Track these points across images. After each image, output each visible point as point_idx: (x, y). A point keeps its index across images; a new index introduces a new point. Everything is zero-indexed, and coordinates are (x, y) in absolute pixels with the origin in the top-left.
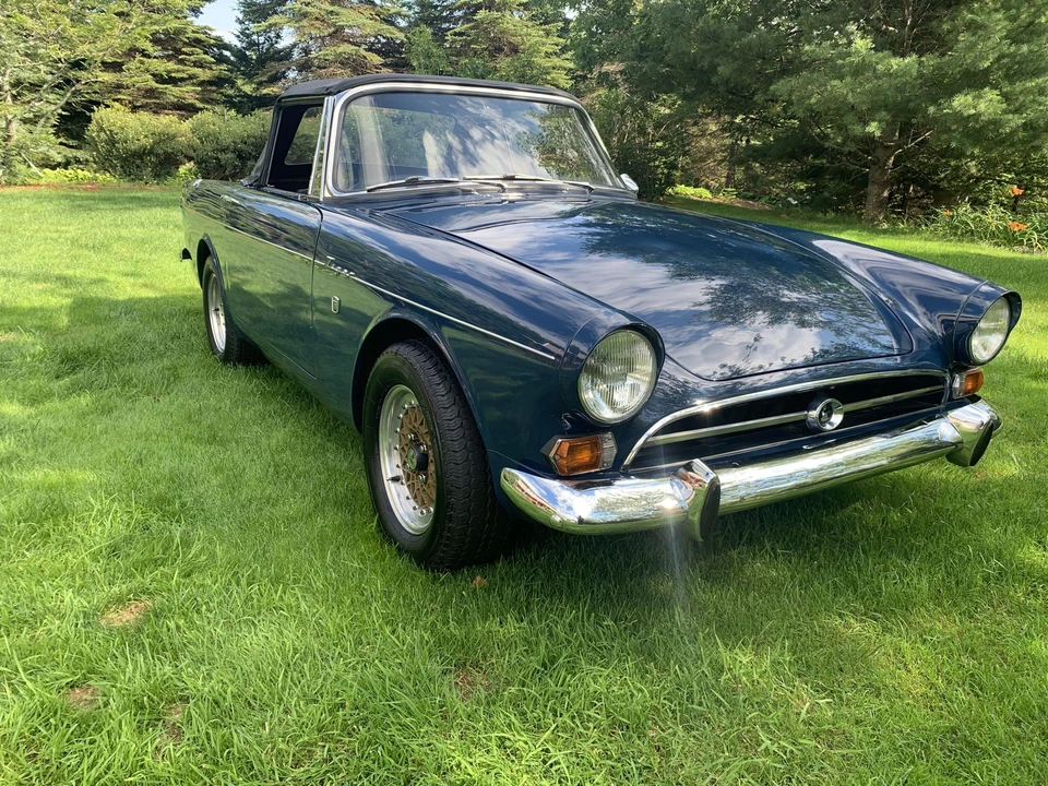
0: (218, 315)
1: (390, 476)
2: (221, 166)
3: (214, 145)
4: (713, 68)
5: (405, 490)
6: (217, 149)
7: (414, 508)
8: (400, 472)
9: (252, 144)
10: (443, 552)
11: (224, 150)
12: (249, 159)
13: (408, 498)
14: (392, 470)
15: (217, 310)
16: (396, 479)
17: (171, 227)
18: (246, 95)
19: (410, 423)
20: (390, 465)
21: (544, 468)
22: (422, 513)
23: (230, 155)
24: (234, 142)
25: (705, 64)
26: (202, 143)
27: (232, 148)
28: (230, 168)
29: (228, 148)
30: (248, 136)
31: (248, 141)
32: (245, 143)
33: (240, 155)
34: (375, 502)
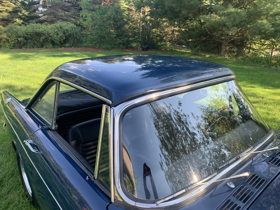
2: (19, 42)
3: (16, 35)
6: (17, 37)
9: (30, 35)
11: (20, 37)
12: (29, 40)
23: (22, 39)
24: (23, 34)
26: (12, 35)
27: (23, 36)
28: (22, 43)
29: (21, 36)
30: (28, 32)
31: (28, 34)
32: (27, 34)
33: (26, 38)
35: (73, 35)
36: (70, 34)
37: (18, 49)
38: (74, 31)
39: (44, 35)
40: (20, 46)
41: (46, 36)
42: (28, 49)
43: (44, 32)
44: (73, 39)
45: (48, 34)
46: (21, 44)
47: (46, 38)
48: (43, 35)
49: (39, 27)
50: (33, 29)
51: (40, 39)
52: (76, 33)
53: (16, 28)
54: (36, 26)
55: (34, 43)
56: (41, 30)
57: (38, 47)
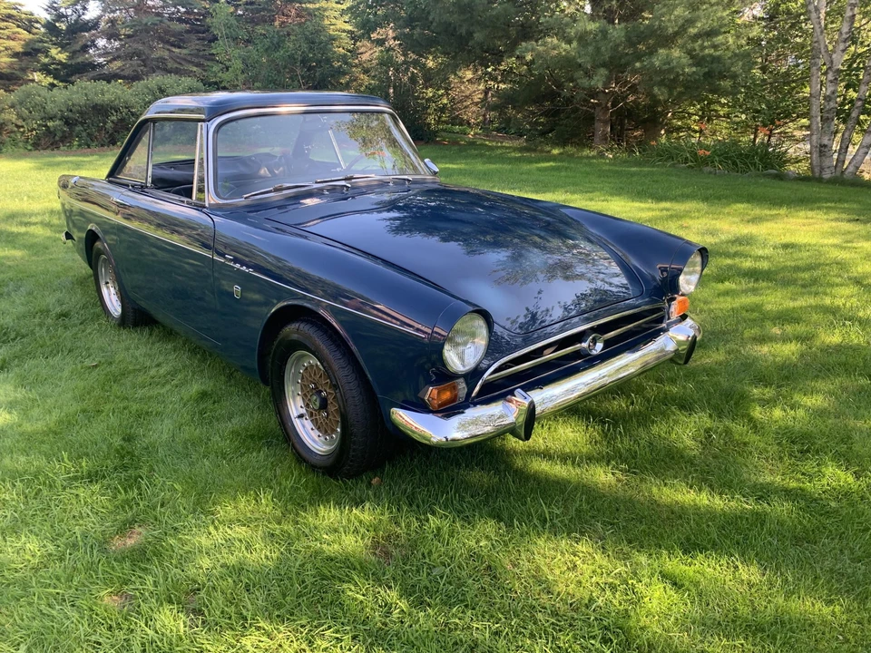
0: (108, 288)
1: (296, 415)
2: (50, 132)
3: (43, 114)
4: (470, 34)
5: (308, 424)
6: (45, 118)
7: (319, 436)
8: (303, 411)
9: (78, 112)
10: (350, 466)
11: (51, 118)
12: (76, 125)
13: (312, 429)
14: (297, 409)
15: (107, 283)
16: (301, 416)
17: (25, 198)
18: (60, 63)
19: (310, 376)
20: (295, 406)
21: (420, 407)
22: (326, 439)
23: (58, 122)
24: (61, 111)
25: (463, 31)
26: (31, 112)
27: (59, 116)
28: (59, 134)
29: (55, 117)
30: (73, 105)
31: (74, 109)
32: (71, 111)
33: (67, 122)
34: (287, 435)
37: (48, 151)
39: (116, 112)
40: (52, 144)
41: (121, 113)
42: (74, 148)
43: (117, 102)
45: (126, 108)
46: (57, 138)
47: (122, 120)
48: (113, 112)
49: (102, 90)
50: (86, 95)
51: (105, 123)
53: (39, 96)
54: (95, 88)
55: (89, 134)
56: (107, 97)
57: (102, 146)
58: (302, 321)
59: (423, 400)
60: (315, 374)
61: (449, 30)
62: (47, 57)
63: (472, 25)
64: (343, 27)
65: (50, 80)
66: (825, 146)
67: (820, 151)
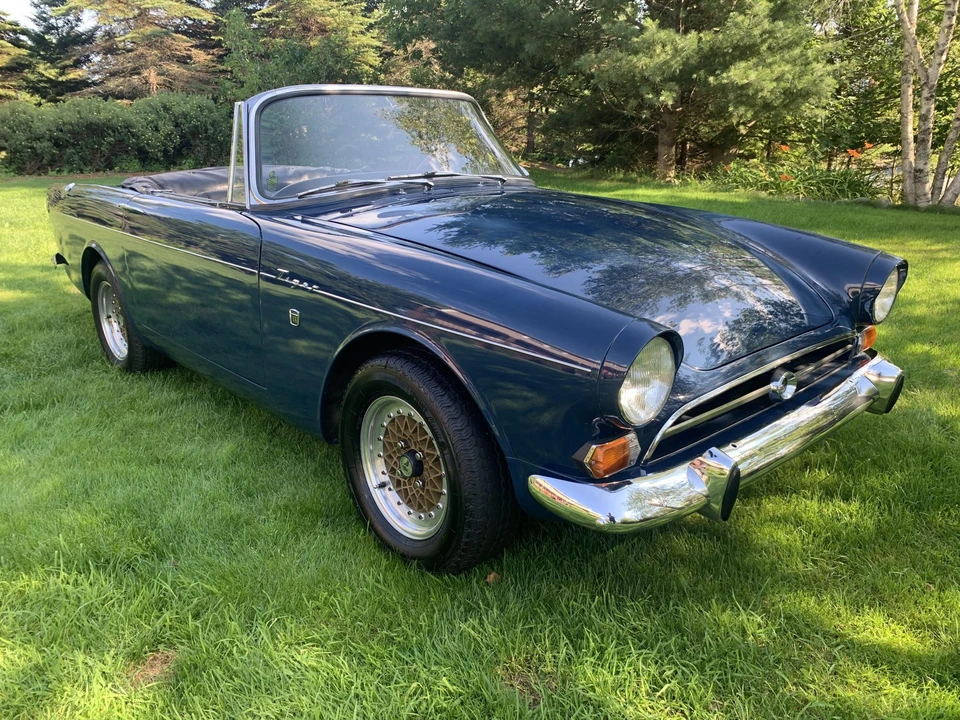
0: (110, 323)
1: (375, 484)
2: (37, 155)
3: (29, 135)
5: (393, 496)
6: (31, 138)
7: (409, 513)
8: (386, 478)
9: (69, 132)
10: (460, 557)
11: (38, 139)
12: (67, 147)
13: (399, 503)
14: (376, 475)
15: (109, 317)
16: (382, 485)
17: (7, 225)
18: (49, 80)
19: (399, 431)
20: (374, 472)
21: (579, 473)
22: (420, 517)
23: (46, 144)
24: (50, 130)
26: (15, 132)
27: (47, 136)
28: (47, 158)
29: (43, 137)
30: (64, 124)
31: (64, 129)
32: (61, 131)
33: (57, 143)
34: (362, 511)
35: (206, 131)
36: (196, 127)
37: (34, 178)
38: (206, 116)
39: (114, 132)
40: (39, 169)
41: (120, 133)
42: (65, 173)
43: (115, 120)
44: (205, 142)
45: (126, 128)
46: (45, 162)
47: (121, 142)
48: (110, 132)
49: (98, 107)
50: (79, 112)
51: (100, 145)
52: (212, 125)
53: (25, 113)
54: (90, 105)
55: (82, 158)
56: (103, 116)
57: (98, 170)
58: (391, 355)
59: (581, 464)
60: (406, 428)
61: (496, 41)
62: (33, 73)
63: (523, 35)
64: (371, 43)
65: (37, 98)
66: (921, 171)
67: (915, 177)
